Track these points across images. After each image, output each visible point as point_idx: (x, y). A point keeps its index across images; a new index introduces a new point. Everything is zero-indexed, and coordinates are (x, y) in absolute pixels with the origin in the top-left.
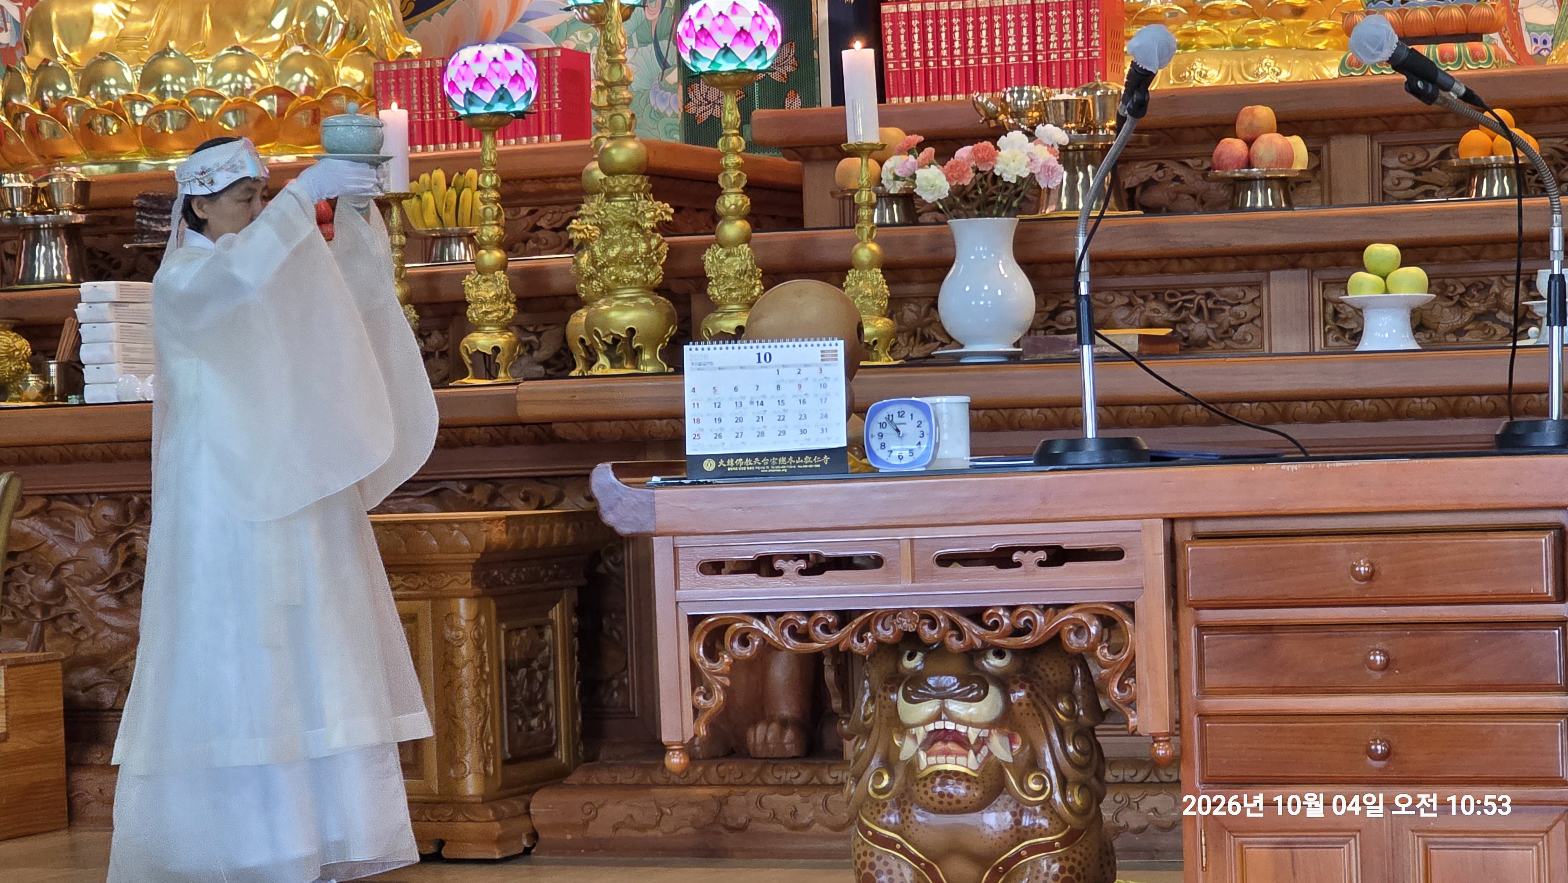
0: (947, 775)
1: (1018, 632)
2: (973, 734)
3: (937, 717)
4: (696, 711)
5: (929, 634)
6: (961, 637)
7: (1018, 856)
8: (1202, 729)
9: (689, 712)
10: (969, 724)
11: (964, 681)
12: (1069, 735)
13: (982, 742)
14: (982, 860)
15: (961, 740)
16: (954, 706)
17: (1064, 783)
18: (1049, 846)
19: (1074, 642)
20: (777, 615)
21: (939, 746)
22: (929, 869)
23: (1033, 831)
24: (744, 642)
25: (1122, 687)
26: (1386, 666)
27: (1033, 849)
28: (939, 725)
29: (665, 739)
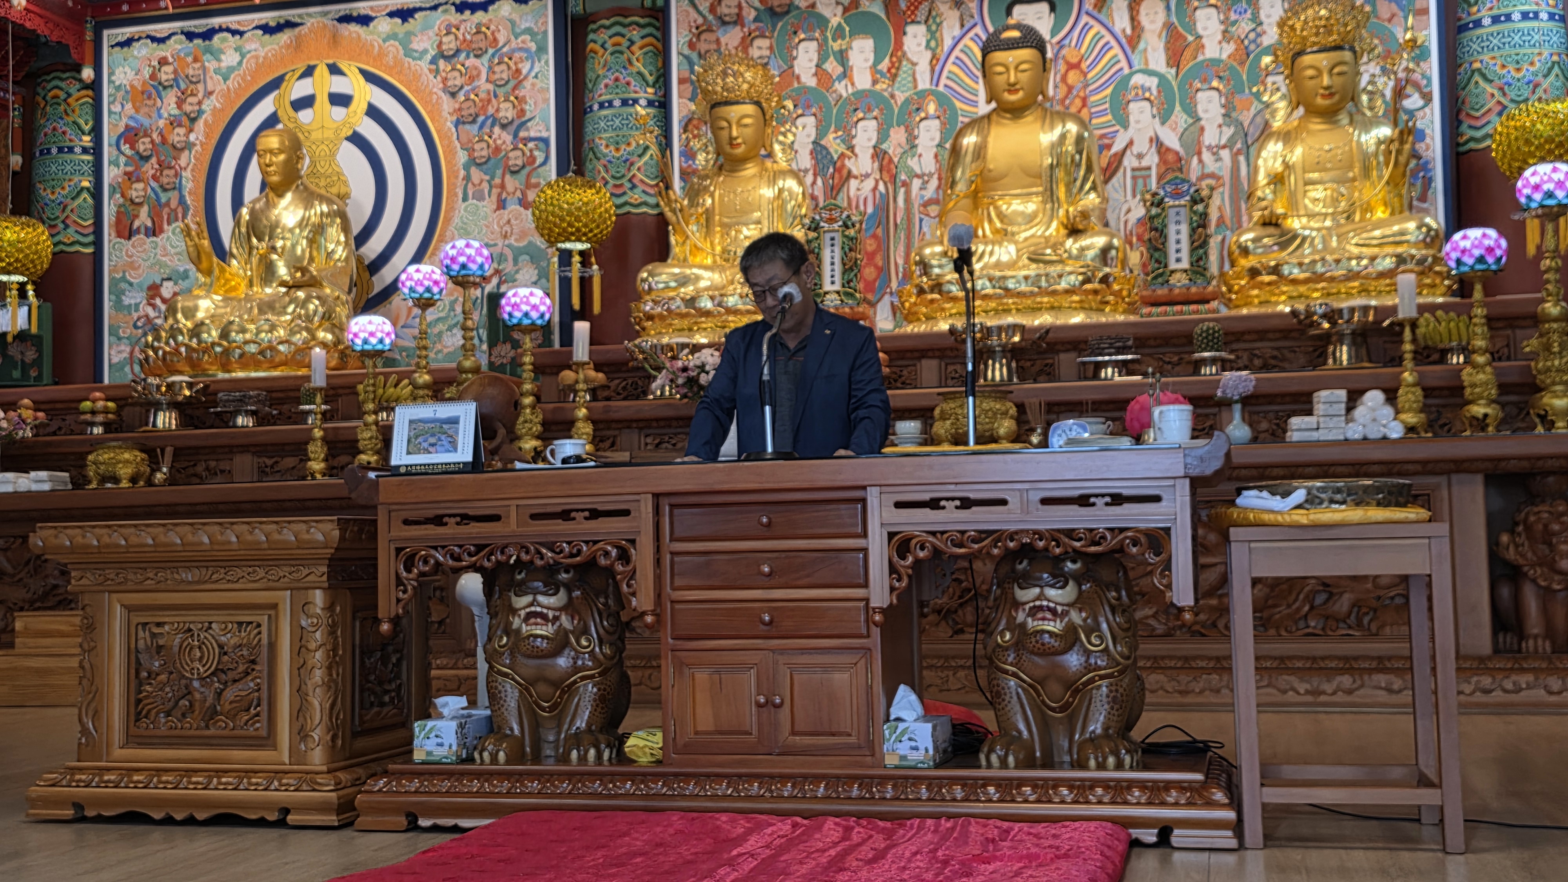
0: (536, 636)
1: (572, 556)
2: (551, 614)
3: (531, 604)
4: (398, 600)
5: (525, 557)
6: (542, 558)
7: (575, 682)
8: (672, 609)
9: (394, 601)
10: (548, 608)
11: (546, 584)
12: (605, 615)
13: (556, 618)
14: (556, 684)
15: (544, 617)
16: (541, 598)
17: (601, 641)
18: (592, 677)
19: (603, 562)
20: (443, 547)
21: (532, 620)
22: (527, 689)
23: (584, 668)
24: (426, 562)
25: (629, 586)
26: (770, 575)
27: (583, 678)
28: (533, 609)
29: (380, 616)
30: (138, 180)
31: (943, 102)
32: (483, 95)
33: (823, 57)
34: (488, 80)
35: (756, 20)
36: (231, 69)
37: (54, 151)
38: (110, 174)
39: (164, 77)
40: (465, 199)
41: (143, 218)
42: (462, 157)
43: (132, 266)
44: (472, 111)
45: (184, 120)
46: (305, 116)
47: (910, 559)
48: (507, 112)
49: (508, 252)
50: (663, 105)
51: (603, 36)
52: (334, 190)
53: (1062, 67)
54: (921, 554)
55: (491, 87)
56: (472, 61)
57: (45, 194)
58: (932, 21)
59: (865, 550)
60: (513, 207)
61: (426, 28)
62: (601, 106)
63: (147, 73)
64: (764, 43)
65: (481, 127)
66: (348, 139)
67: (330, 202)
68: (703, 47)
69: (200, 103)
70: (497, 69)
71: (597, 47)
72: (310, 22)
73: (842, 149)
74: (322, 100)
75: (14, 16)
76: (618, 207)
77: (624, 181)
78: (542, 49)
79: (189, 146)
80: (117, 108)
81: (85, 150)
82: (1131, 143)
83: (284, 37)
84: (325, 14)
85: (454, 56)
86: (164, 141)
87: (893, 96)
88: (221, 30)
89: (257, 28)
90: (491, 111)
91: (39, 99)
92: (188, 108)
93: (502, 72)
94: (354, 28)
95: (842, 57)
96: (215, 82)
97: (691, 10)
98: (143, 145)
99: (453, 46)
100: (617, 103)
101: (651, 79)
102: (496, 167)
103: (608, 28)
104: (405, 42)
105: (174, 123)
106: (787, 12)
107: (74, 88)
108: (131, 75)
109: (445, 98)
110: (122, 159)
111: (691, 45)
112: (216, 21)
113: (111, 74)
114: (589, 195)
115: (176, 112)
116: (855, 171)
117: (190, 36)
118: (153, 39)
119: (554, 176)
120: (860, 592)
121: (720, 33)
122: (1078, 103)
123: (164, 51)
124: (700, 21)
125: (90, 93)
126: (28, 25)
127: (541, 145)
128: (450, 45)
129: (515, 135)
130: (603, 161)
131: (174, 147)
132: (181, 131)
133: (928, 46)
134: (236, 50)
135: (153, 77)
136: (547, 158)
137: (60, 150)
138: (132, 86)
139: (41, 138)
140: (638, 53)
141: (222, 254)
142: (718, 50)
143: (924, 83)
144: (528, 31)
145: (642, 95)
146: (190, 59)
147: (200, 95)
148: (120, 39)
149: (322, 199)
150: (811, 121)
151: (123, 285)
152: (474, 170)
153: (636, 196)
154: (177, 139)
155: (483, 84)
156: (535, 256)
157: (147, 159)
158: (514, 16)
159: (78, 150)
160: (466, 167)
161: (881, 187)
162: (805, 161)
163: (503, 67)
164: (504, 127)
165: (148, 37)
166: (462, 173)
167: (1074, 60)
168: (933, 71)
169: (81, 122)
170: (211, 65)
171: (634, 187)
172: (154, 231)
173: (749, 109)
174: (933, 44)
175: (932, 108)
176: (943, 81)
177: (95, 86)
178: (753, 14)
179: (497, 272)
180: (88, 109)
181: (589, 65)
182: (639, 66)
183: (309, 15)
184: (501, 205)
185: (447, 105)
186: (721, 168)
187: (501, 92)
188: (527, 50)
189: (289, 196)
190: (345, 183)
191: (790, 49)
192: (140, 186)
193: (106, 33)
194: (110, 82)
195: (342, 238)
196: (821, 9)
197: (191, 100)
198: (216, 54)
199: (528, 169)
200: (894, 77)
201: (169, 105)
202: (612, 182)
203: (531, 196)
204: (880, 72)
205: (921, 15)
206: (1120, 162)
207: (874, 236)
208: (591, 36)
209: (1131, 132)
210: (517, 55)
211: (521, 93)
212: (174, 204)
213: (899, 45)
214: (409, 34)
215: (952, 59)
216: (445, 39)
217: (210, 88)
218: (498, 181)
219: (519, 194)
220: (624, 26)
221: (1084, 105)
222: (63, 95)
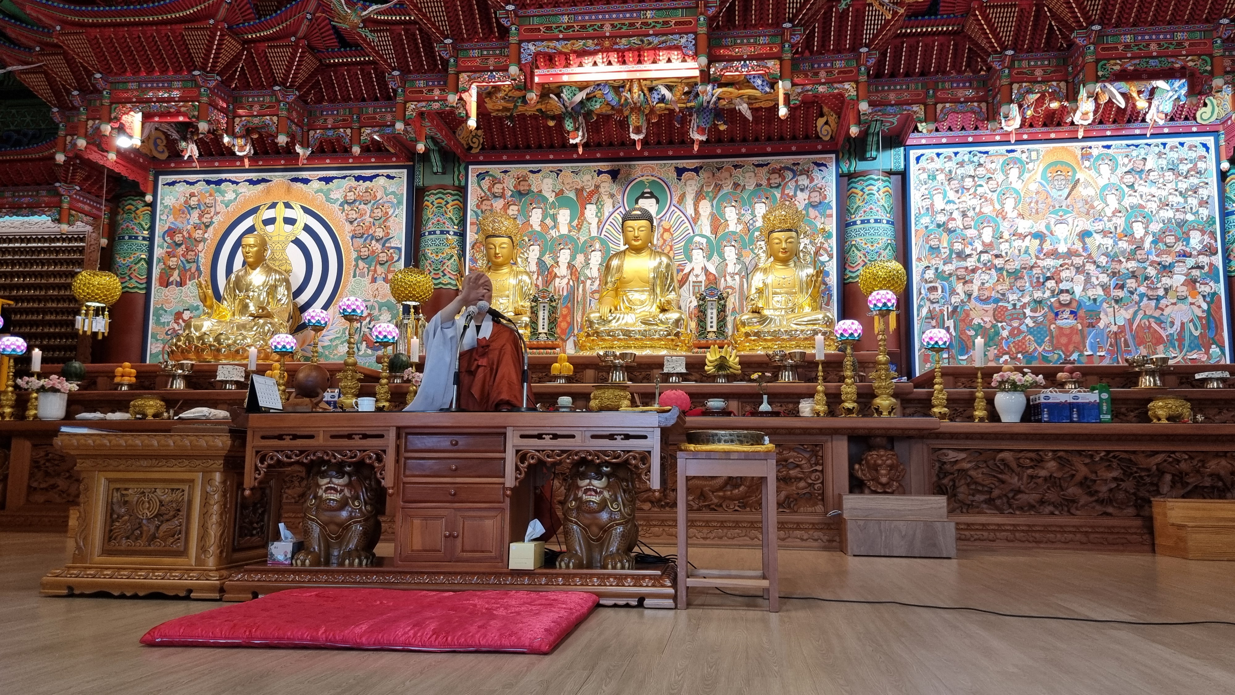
0: (331, 499)
1: (352, 457)
2: (339, 488)
3: (329, 483)
4: (256, 479)
5: (326, 458)
7: (350, 524)
8: (403, 487)
9: (253, 479)
10: (338, 485)
11: (337, 473)
12: (368, 489)
13: (342, 491)
14: (340, 525)
15: (335, 490)
16: (334, 480)
17: (366, 504)
18: (360, 522)
20: (282, 451)
21: (329, 491)
22: (324, 528)
23: (355, 518)
24: (272, 459)
25: (381, 474)
26: (456, 470)
27: (355, 522)
28: (330, 485)
29: (245, 487)
30: (174, 257)
31: (603, 242)
32: (367, 224)
33: (544, 217)
34: (370, 217)
35: (511, 196)
36: (230, 201)
37: (127, 238)
38: (158, 252)
39: (192, 203)
40: (354, 276)
41: (175, 276)
42: (354, 255)
43: (167, 301)
44: (361, 232)
45: (203, 226)
46: (270, 228)
47: (526, 463)
48: (380, 233)
49: (376, 305)
50: (462, 235)
51: (432, 198)
52: (283, 268)
53: (661, 230)
54: (532, 462)
55: (372, 220)
56: (362, 206)
57: (120, 260)
58: (599, 204)
59: (504, 459)
60: (380, 282)
61: (338, 188)
62: (430, 233)
63: (182, 200)
64: (515, 208)
65: (365, 240)
66: (292, 241)
67: (280, 273)
68: (484, 207)
69: (212, 218)
70: (376, 211)
71: (429, 204)
72: (275, 180)
73: (552, 262)
74: (280, 220)
75: (109, 165)
76: (435, 284)
77: (440, 272)
78: (400, 203)
79: (204, 240)
80: (164, 217)
81: (144, 239)
82: (693, 269)
83: (261, 187)
84: (284, 177)
85: (352, 203)
86: (190, 237)
87: (578, 238)
88: (226, 180)
89: (246, 181)
90: (371, 232)
91: (120, 210)
92: (205, 220)
93: (378, 213)
94: (299, 185)
95: (554, 218)
96: (220, 207)
97: (479, 189)
98: (178, 238)
99: (352, 198)
100: (438, 232)
101: (456, 222)
102: (372, 261)
103: (435, 194)
104: (327, 195)
105: (196, 227)
106: (527, 194)
107: (140, 205)
108: (173, 201)
109: (347, 224)
110: (166, 245)
111: (478, 206)
112: (224, 176)
113: (162, 199)
114: (421, 278)
115: (198, 222)
116: (558, 274)
117: (208, 182)
118: (188, 183)
119: (403, 267)
120: (500, 480)
121: (493, 201)
122: (668, 248)
123: (195, 189)
124: (483, 194)
125: (149, 208)
126: (116, 170)
127: (397, 251)
128: (351, 196)
129: (383, 245)
130: (429, 261)
131: (196, 240)
132: (200, 232)
133: (596, 216)
134: (234, 191)
135: (186, 202)
136: (399, 258)
137: (130, 238)
138: (174, 207)
139: (120, 231)
140: (450, 208)
141: (218, 297)
142: (491, 210)
143: (594, 233)
144: (393, 193)
145: (451, 229)
146: (207, 195)
147: (212, 214)
148: (169, 181)
149: (276, 271)
150: (537, 248)
151: (161, 312)
152: (360, 262)
153: (445, 280)
154: (197, 236)
155: (368, 219)
156: (390, 307)
157: (180, 245)
158: (387, 185)
159: (140, 238)
160: (356, 260)
161: (571, 283)
162: (533, 267)
163: (379, 210)
164: (377, 240)
165: (185, 181)
166: (354, 263)
167: (667, 227)
168: (599, 228)
169: (144, 224)
170: (219, 198)
171: (445, 275)
172: (181, 284)
173: (506, 240)
174: (599, 214)
175: (597, 246)
176: (604, 233)
177: (153, 205)
178: (510, 193)
179: (369, 314)
180: (148, 217)
181: (424, 213)
182: (450, 215)
183: (275, 176)
184: (374, 280)
185: (348, 227)
186: (490, 268)
187: (377, 223)
188: (392, 203)
189: (258, 269)
190: (290, 264)
191: (528, 212)
192: (175, 259)
193: (161, 177)
194: (161, 203)
195: (286, 293)
196: (544, 193)
197: (206, 216)
198: (223, 193)
199: (389, 263)
200: (579, 230)
201: (194, 217)
202: (433, 272)
203: (390, 276)
204: (572, 226)
205: (594, 200)
206: (688, 278)
207: (567, 307)
208: (426, 198)
209: (693, 264)
210: (386, 205)
211: (388, 224)
212: (193, 270)
213: (583, 214)
214: (330, 190)
215: (608, 222)
216: (348, 194)
217: (218, 210)
218: (372, 268)
219: (383, 275)
220: (444, 194)
221: (671, 249)
222: (133, 208)
